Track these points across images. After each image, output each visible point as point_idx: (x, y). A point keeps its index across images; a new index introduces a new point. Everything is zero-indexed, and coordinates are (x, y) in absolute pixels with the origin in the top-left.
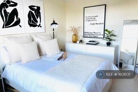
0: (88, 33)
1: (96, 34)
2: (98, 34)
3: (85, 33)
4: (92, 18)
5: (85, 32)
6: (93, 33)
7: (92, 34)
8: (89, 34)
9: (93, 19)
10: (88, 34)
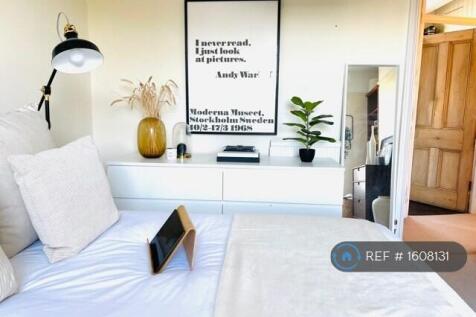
0: (206, 112)
1: (242, 119)
2: (252, 117)
3: (191, 115)
4: (225, 47)
5: (194, 111)
6: (230, 112)
7: (225, 117)
8: (213, 117)
9: (228, 56)
10: (207, 117)
